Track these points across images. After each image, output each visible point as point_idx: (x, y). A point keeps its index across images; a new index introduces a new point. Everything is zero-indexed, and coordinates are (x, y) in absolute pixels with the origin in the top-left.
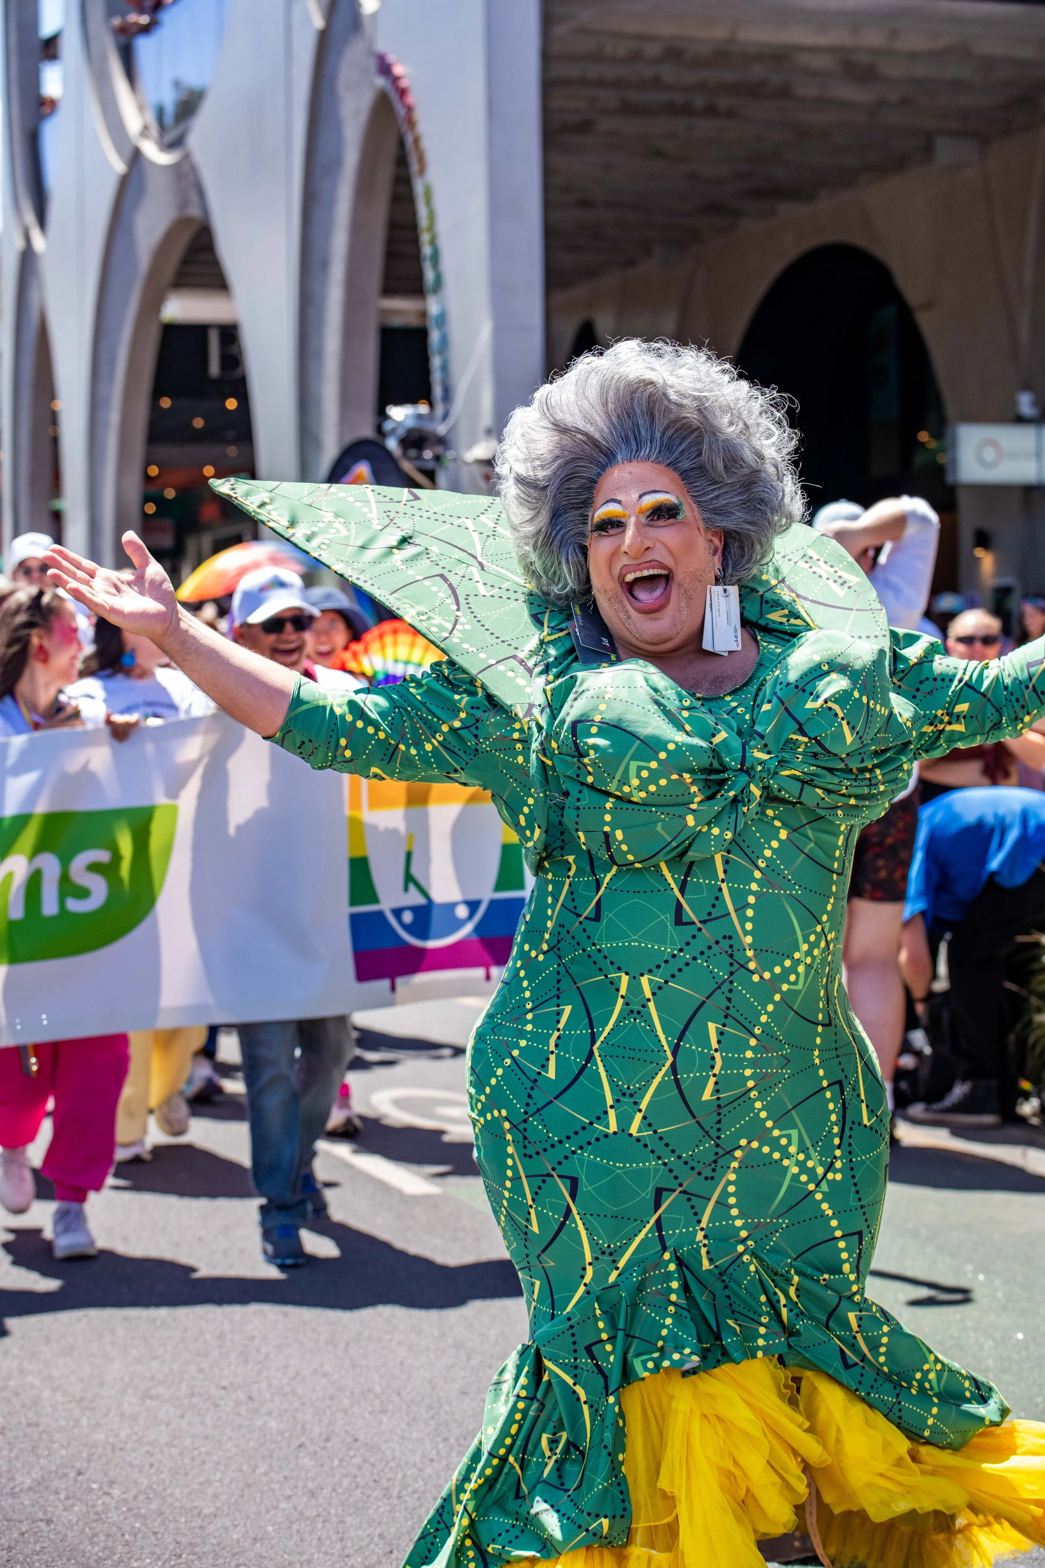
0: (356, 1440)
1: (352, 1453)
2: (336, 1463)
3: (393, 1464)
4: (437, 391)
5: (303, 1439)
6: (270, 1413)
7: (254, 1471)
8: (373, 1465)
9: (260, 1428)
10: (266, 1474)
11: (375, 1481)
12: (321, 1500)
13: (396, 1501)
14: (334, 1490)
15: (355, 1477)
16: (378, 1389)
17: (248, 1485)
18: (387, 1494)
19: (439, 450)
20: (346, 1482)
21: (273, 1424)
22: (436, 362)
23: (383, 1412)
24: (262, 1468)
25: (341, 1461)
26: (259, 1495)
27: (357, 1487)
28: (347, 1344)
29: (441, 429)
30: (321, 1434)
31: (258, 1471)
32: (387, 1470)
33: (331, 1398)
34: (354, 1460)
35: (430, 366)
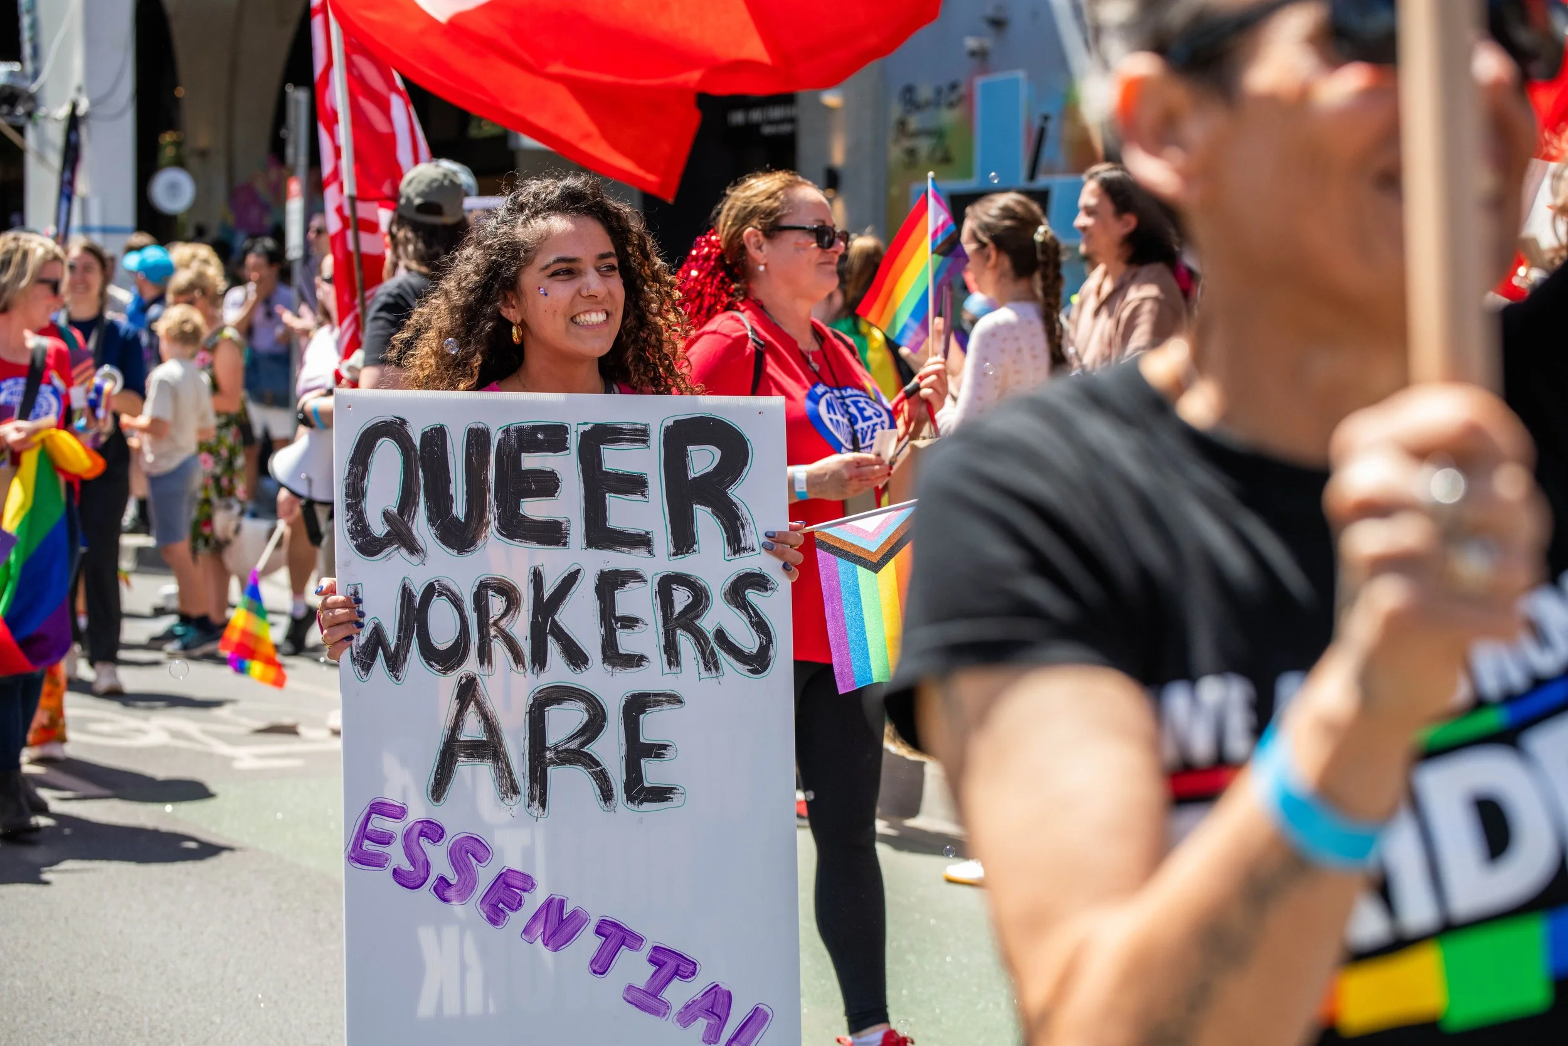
0: (99, 993)
1: (98, 1004)
2: (86, 1011)
3: (138, 1011)
4: (27, 50)
5: (50, 995)
6: (14, 976)
7: (14, 1021)
8: (120, 1012)
9: (9, 987)
10: (26, 1022)
11: (125, 1024)
12: (81, 1040)
13: (149, 1039)
14: (91, 1032)
15: (106, 1021)
16: (105, 953)
17: (14, 1032)
18: (139, 1033)
19: (30, 106)
20: (100, 1026)
21: (18, 983)
22: (25, 21)
23: (116, 971)
24: (21, 1018)
25: (90, 1010)
26: (25, 1039)
27: (111, 1029)
28: (66, 919)
29: (33, 88)
30: (65, 990)
31: (18, 1020)
32: (133, 1015)
33: (65, 961)
34: (102, 1009)
35: (20, 25)
